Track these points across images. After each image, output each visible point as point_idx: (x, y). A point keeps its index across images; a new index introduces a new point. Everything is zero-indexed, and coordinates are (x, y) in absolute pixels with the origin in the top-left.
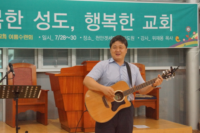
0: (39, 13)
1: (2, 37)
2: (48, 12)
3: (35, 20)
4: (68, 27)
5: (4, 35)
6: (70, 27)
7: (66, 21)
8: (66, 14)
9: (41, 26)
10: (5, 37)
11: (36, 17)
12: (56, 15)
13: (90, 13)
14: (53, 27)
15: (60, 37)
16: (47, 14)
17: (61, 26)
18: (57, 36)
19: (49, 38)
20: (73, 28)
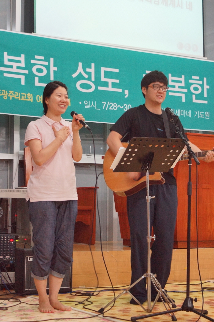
0: (80, 64)
1: (27, 98)
2: (93, 65)
3: (74, 76)
4: (120, 90)
5: (29, 95)
6: (123, 91)
8: (117, 70)
9: (82, 86)
10: (31, 99)
11: (75, 71)
14: (100, 88)
15: (109, 106)
16: (91, 68)
18: (105, 103)
19: (94, 105)
20: (127, 92)
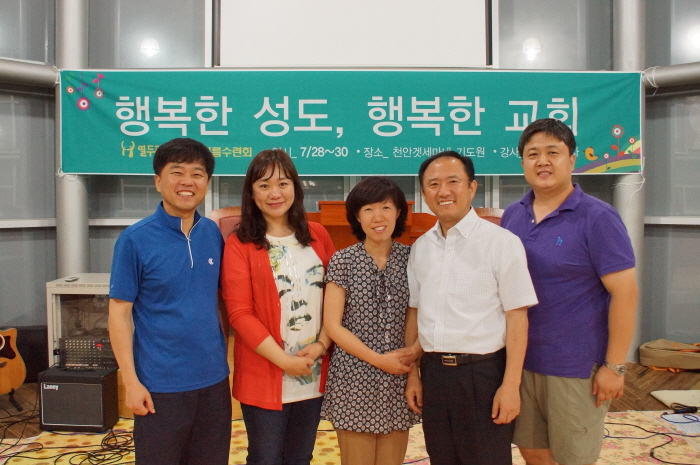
0: (266, 100)
2: (286, 99)
3: (257, 116)
4: (330, 129)
6: (334, 129)
7: (325, 116)
8: (325, 102)
9: (269, 128)
11: (259, 109)
12: (302, 103)
13: (380, 98)
14: (296, 129)
15: (312, 152)
16: (282, 102)
17: (313, 127)
18: (305, 148)
20: (340, 130)
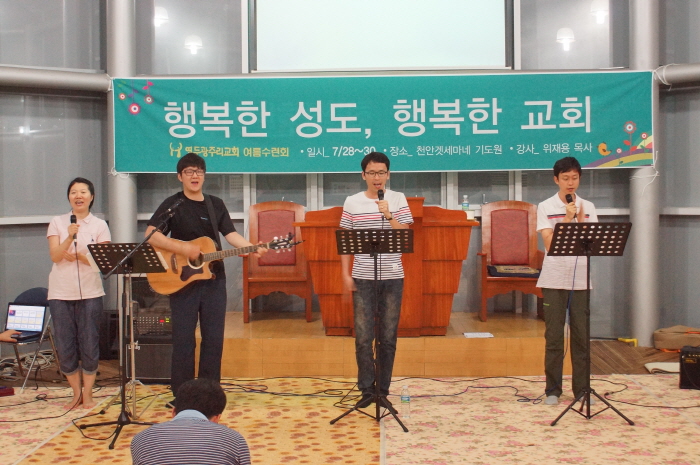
0: (301, 104)
1: (232, 153)
2: (319, 103)
3: (293, 119)
4: (359, 130)
5: (234, 149)
6: (363, 131)
7: (355, 119)
8: (354, 105)
9: (304, 130)
10: (236, 153)
11: (295, 113)
13: (405, 101)
14: (329, 130)
15: (343, 151)
16: (316, 106)
17: (344, 129)
18: (337, 148)
19: (322, 152)
20: (368, 132)
